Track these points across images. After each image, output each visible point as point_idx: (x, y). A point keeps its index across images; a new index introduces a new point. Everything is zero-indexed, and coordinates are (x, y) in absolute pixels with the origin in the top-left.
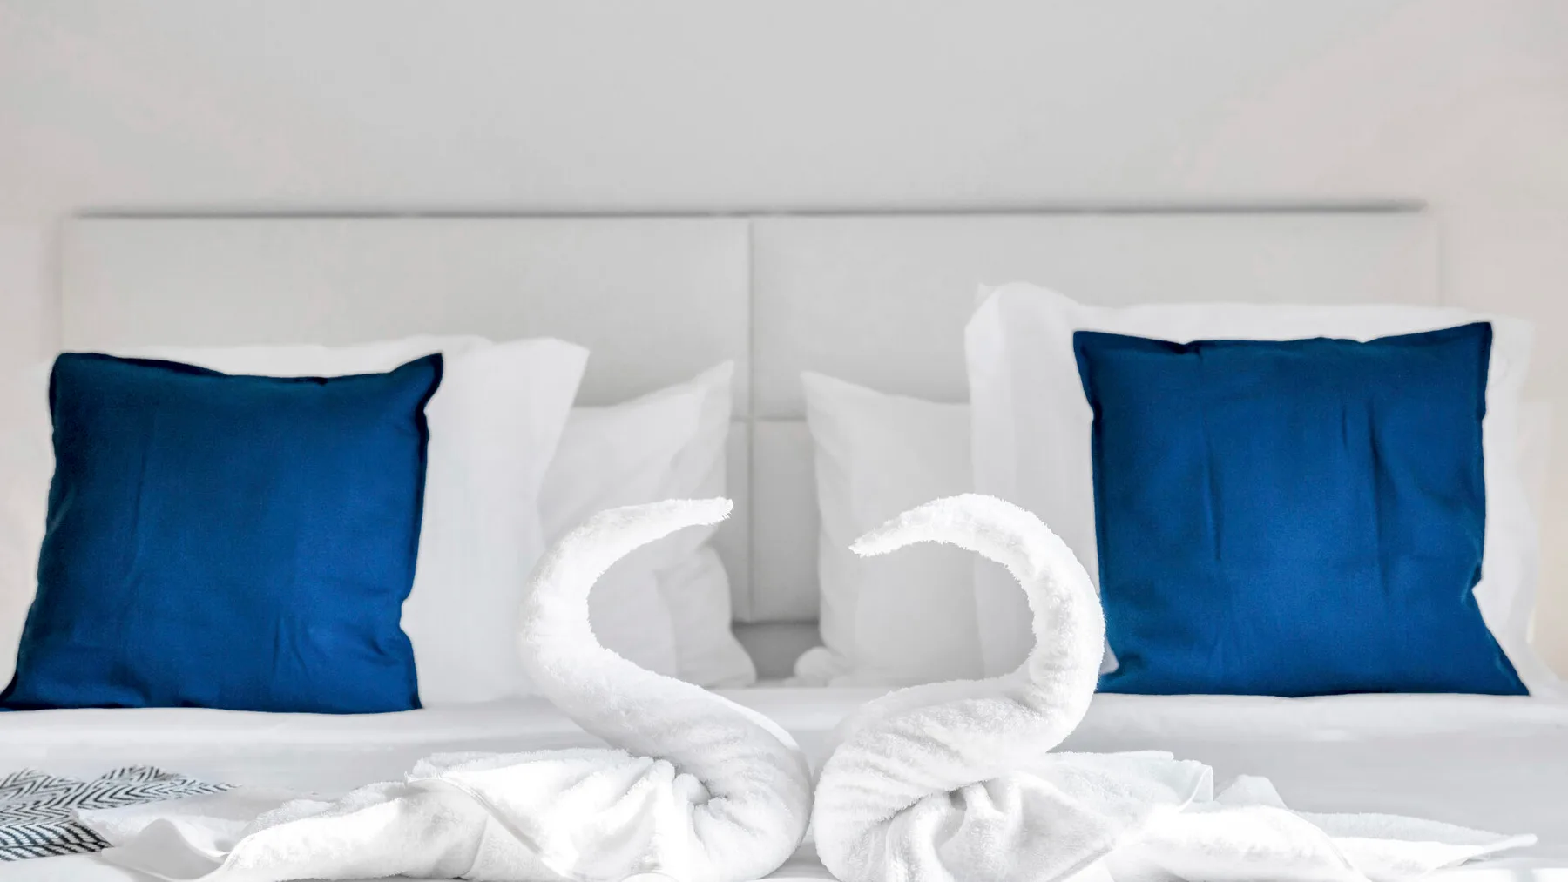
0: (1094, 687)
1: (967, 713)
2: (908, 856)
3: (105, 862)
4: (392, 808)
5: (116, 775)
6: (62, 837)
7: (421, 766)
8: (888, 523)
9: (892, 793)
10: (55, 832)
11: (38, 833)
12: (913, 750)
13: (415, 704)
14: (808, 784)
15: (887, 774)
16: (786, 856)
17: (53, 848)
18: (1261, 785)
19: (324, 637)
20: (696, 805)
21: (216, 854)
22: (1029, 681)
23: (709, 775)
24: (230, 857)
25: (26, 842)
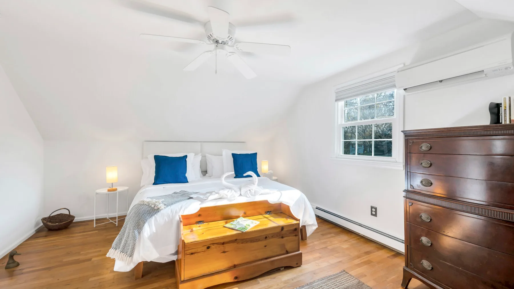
9: (246, 190)
13: (188, 182)
14: (240, 190)
16: (240, 194)
20: (235, 192)
21: (206, 199)
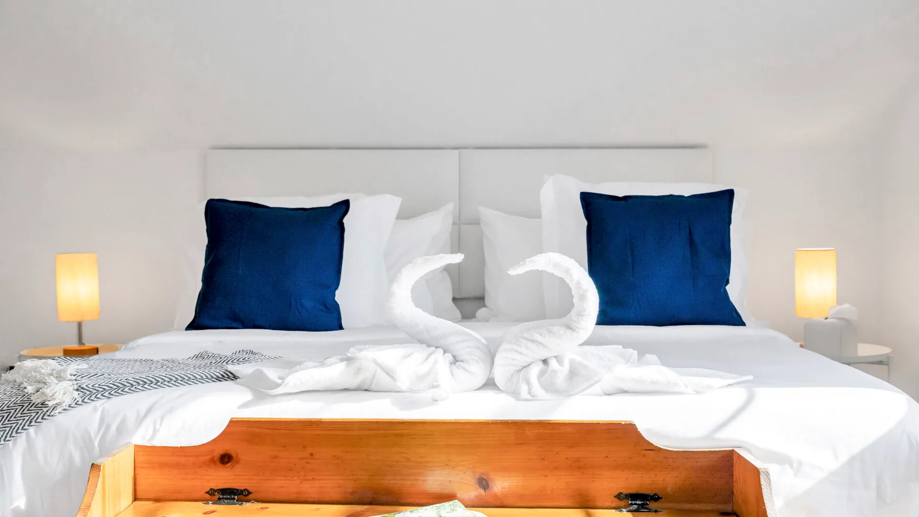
0: (595, 322)
1: (550, 332)
2: (528, 383)
3: (237, 384)
4: (342, 366)
5: (237, 353)
6: (222, 375)
7: (352, 350)
8: (521, 263)
9: (522, 360)
10: (219, 373)
11: (213, 373)
12: (530, 344)
13: (341, 328)
14: (491, 357)
15: (521, 353)
16: (484, 382)
17: (219, 379)
18: (653, 358)
19: (308, 303)
20: (451, 364)
21: (280, 381)
22: (572, 320)
23: (456, 354)
24: (285, 382)
25: (209, 377)
